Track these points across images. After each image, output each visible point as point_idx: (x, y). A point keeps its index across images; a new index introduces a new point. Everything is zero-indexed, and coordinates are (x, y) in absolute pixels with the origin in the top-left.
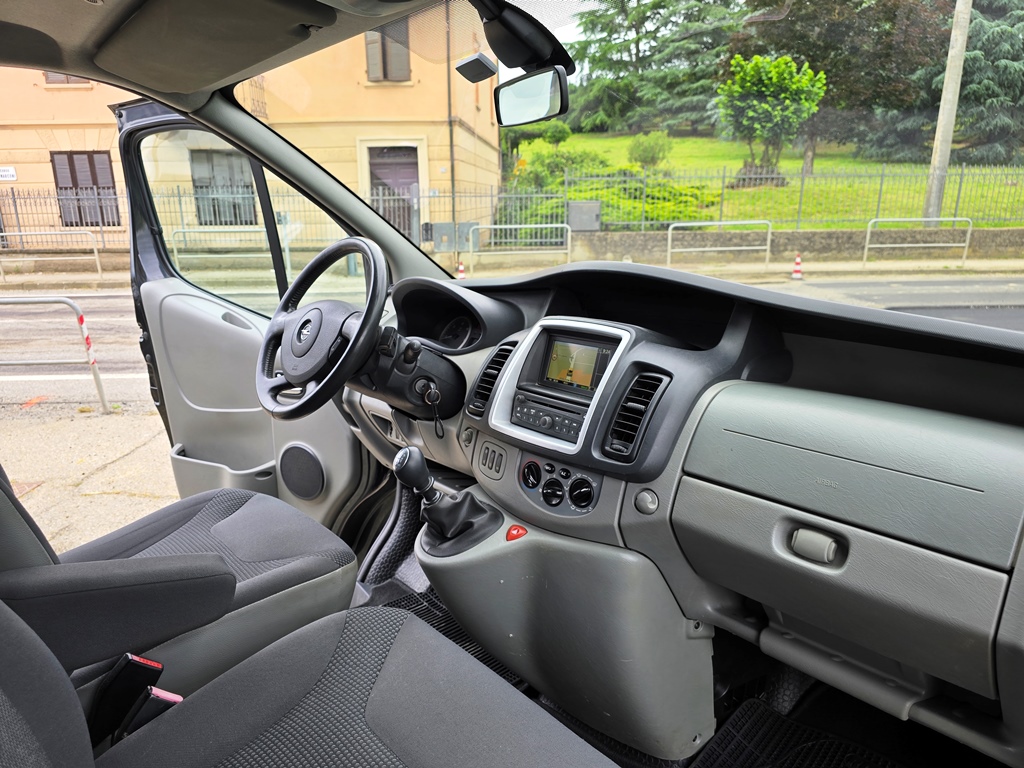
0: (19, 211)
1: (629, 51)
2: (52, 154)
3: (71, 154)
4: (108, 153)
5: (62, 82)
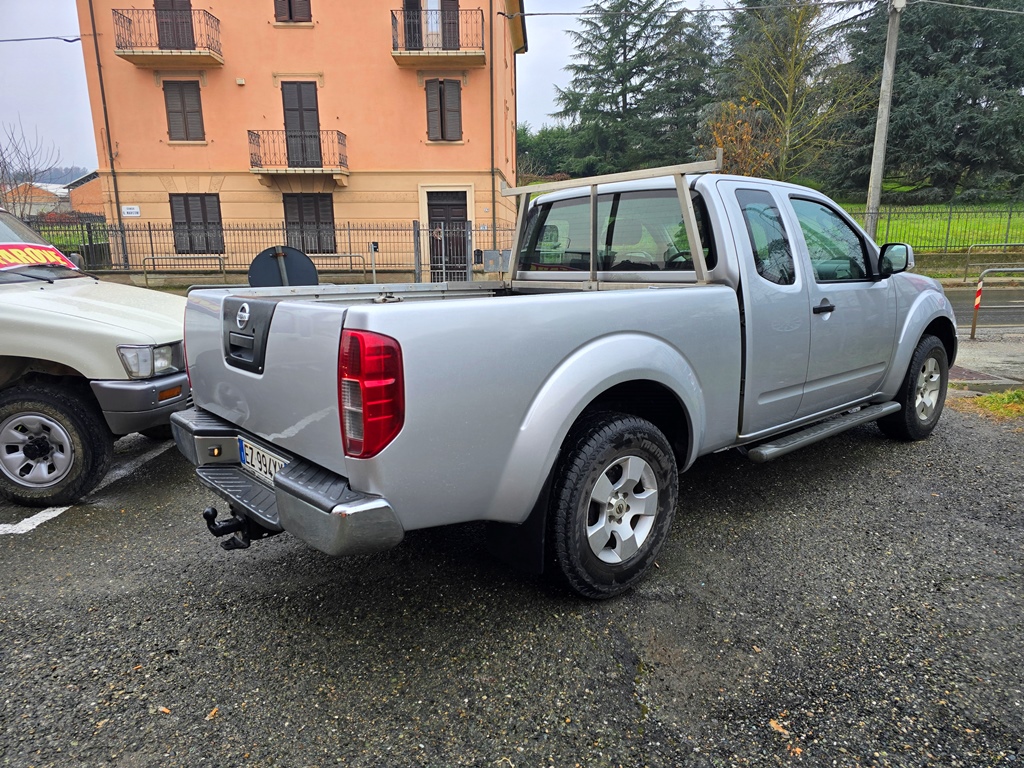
0: (154, 241)
1: (617, 103)
2: (171, 195)
3: (186, 196)
4: (217, 195)
5: (183, 139)
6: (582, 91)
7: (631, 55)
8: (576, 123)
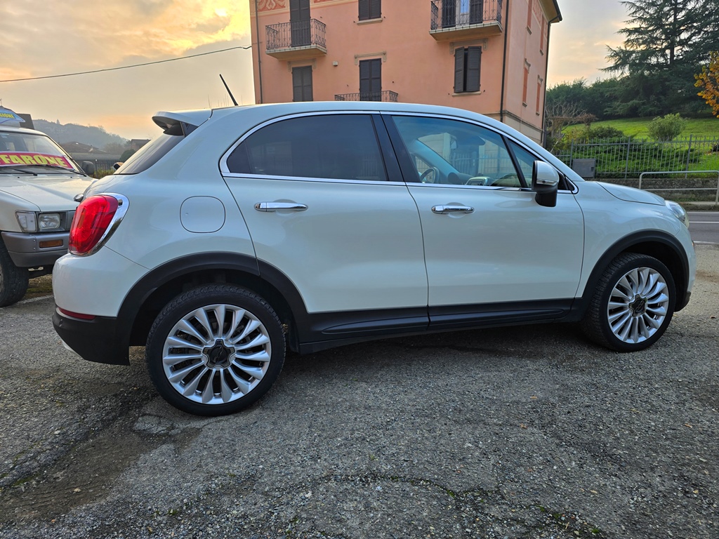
1: (664, 55)
6: (631, 49)
7: (681, 15)
8: (625, 75)
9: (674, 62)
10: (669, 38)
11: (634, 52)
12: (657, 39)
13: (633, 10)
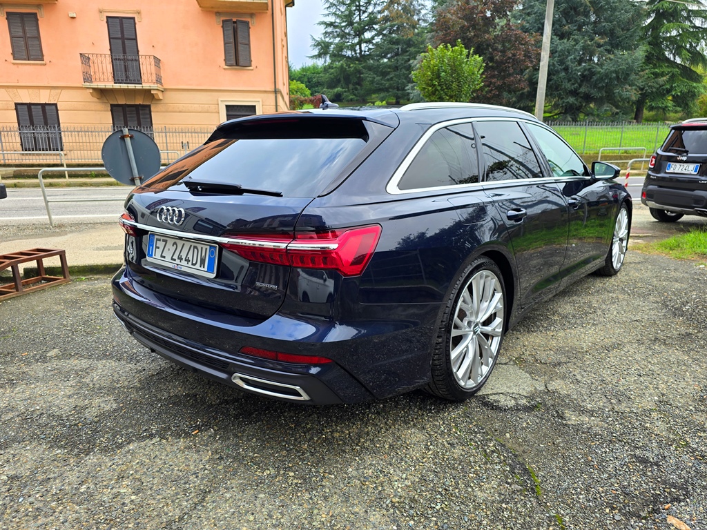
2: (16, 104)
3: (29, 105)
4: (55, 105)
5: (25, 60)
6: (330, 41)
7: (364, 16)
8: (327, 64)
9: (363, 58)
10: (358, 35)
11: (331, 43)
12: (349, 34)
13: (328, 5)
